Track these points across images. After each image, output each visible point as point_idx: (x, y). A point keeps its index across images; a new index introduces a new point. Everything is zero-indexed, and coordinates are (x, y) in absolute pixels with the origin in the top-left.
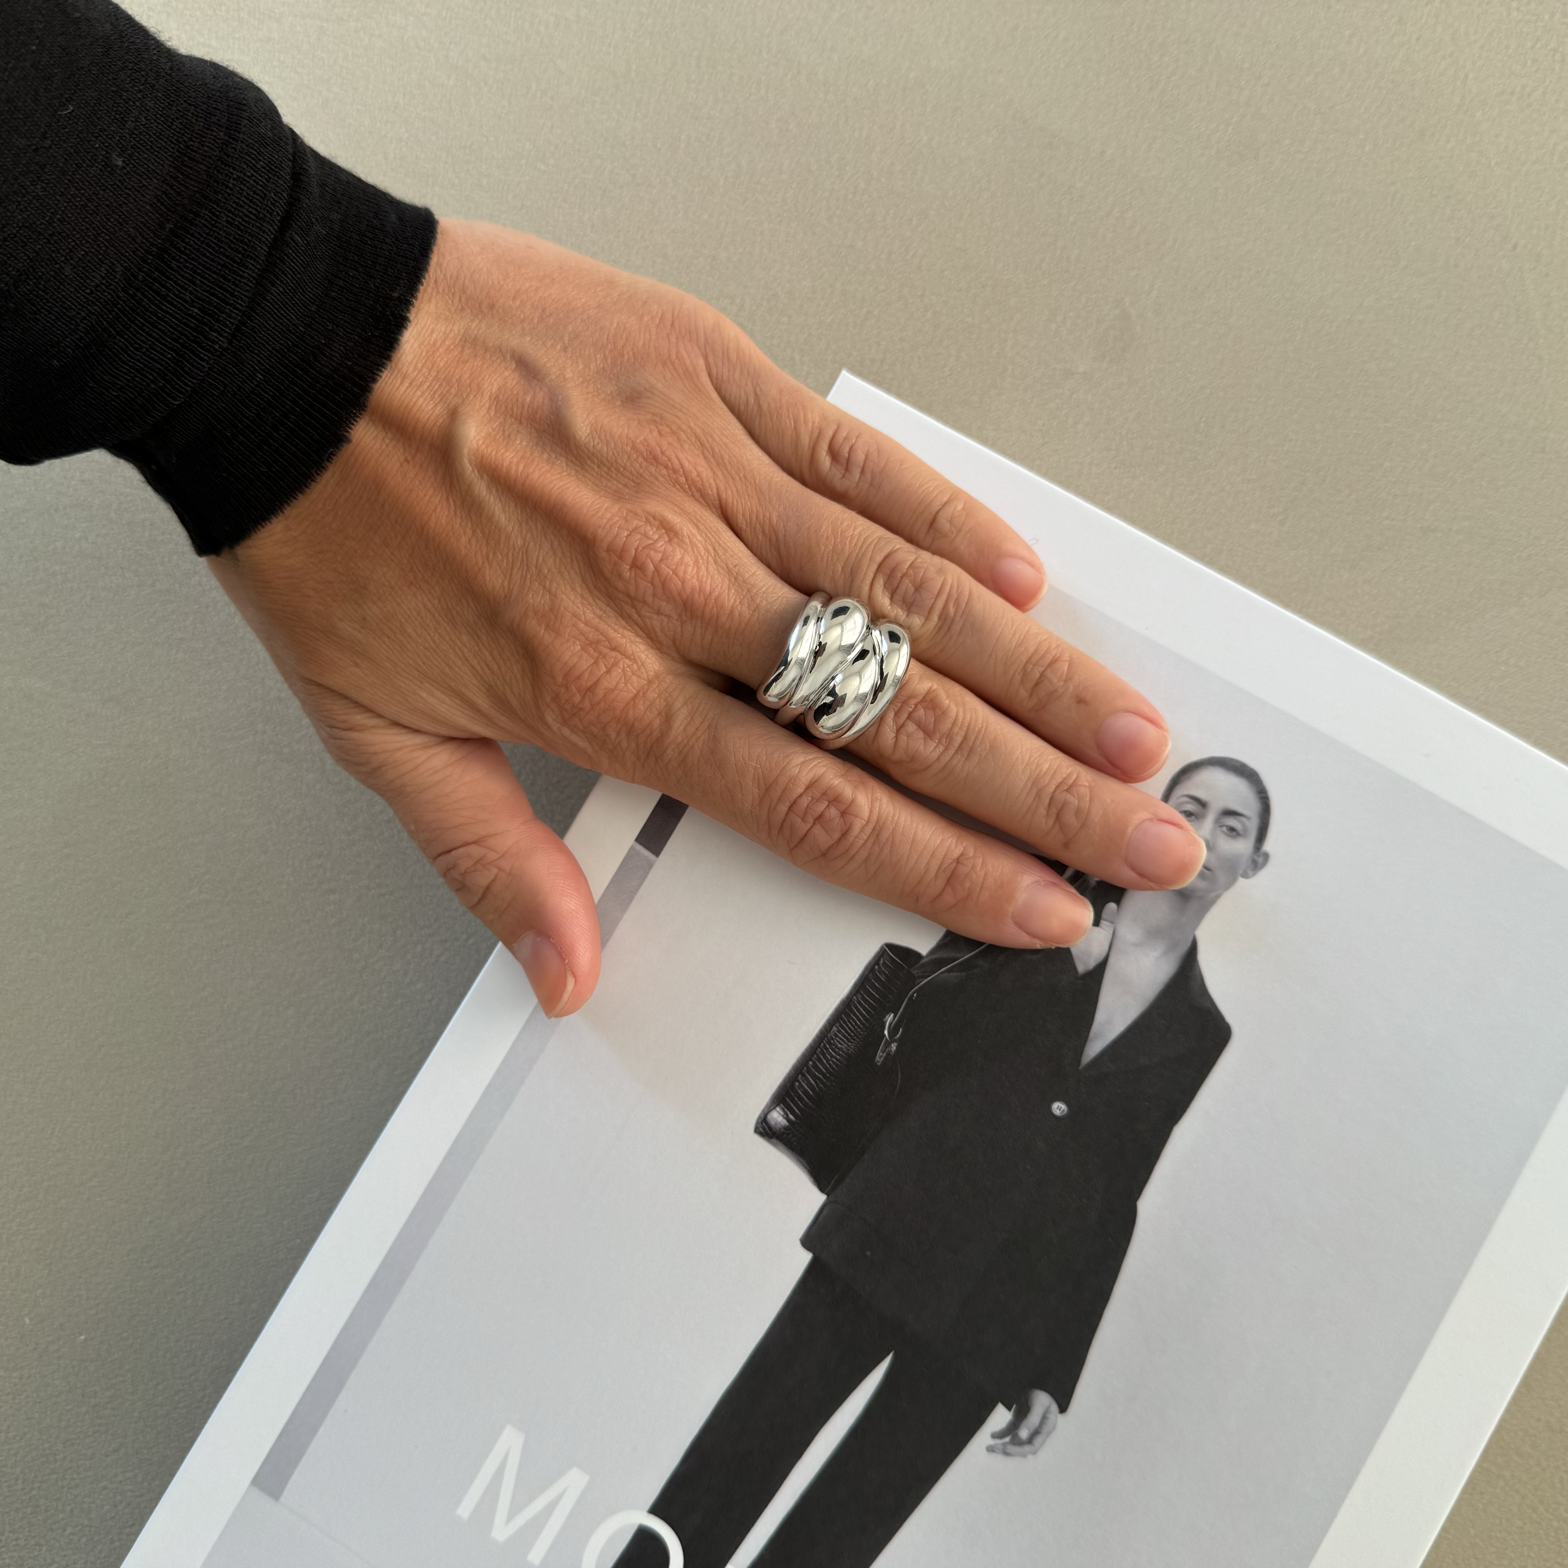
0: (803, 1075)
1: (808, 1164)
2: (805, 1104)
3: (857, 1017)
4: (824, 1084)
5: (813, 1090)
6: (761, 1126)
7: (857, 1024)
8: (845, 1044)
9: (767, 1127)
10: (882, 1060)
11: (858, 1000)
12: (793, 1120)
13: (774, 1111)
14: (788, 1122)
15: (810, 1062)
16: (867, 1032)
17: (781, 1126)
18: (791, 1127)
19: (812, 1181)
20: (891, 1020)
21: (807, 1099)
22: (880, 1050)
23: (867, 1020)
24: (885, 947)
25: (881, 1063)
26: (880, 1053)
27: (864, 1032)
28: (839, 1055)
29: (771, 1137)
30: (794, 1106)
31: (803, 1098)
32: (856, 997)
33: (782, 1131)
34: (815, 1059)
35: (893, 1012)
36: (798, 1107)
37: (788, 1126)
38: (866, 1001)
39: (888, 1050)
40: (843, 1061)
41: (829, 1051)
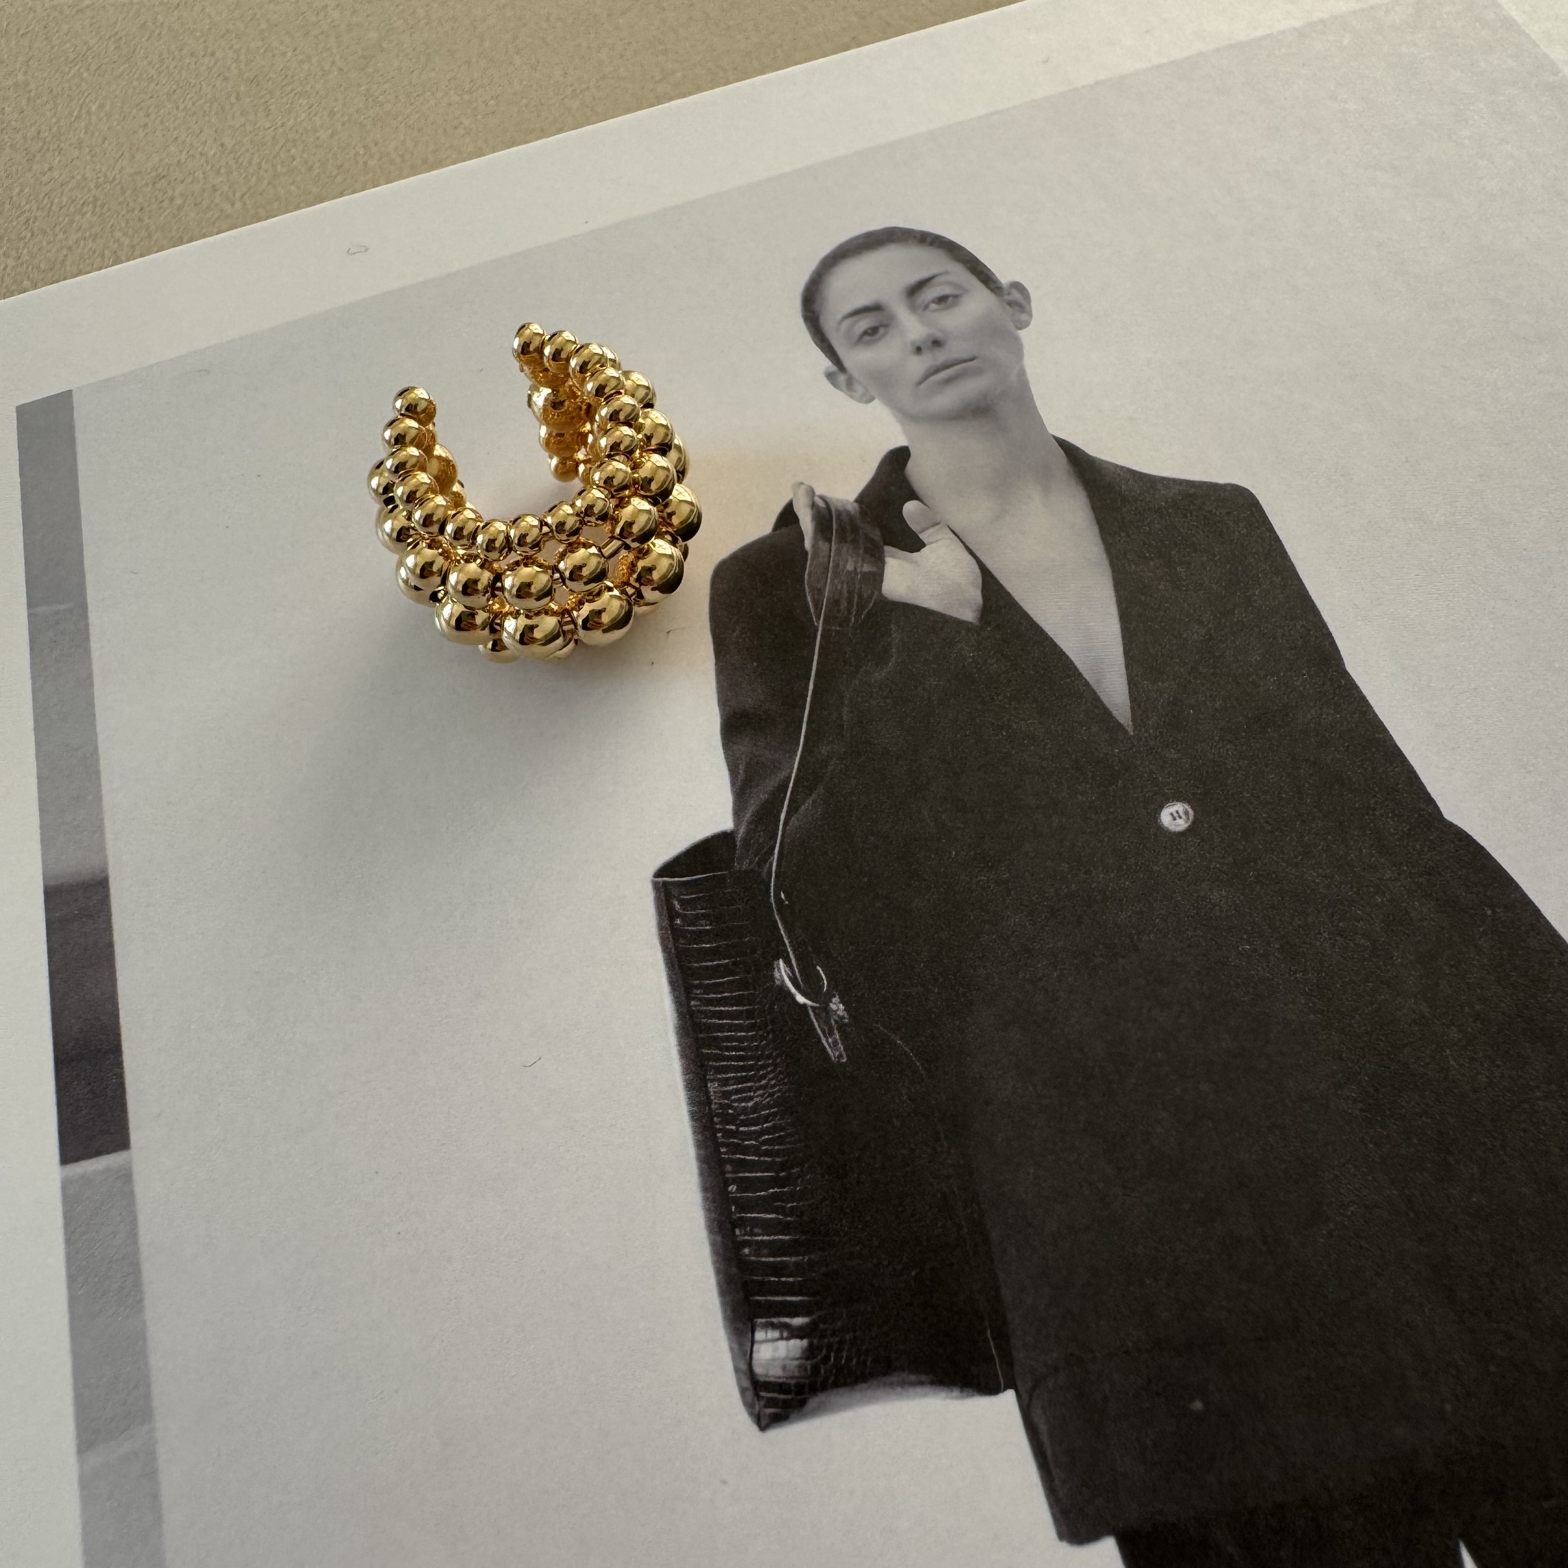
0: (742, 1223)
1: (917, 1371)
2: (799, 1269)
3: (731, 1028)
4: (792, 1196)
5: (784, 1228)
6: (762, 1403)
7: (741, 1040)
8: (755, 1092)
9: (774, 1392)
10: (842, 1048)
11: (700, 1000)
12: (807, 1325)
13: (756, 1347)
14: (801, 1338)
15: (730, 1188)
16: (768, 1033)
17: (797, 1359)
18: (815, 1341)
19: (956, 1392)
20: (787, 969)
21: (791, 1256)
22: (822, 1035)
23: (749, 1014)
24: (657, 879)
25: (848, 1056)
26: (827, 1041)
27: (763, 1038)
28: (766, 1119)
29: (802, 1403)
30: (783, 1294)
31: (782, 1263)
32: (693, 999)
33: (809, 1368)
34: (733, 1172)
35: (778, 959)
36: (791, 1290)
37: (811, 1345)
38: (716, 988)
39: (836, 1022)
40: (782, 1122)
41: (743, 1133)
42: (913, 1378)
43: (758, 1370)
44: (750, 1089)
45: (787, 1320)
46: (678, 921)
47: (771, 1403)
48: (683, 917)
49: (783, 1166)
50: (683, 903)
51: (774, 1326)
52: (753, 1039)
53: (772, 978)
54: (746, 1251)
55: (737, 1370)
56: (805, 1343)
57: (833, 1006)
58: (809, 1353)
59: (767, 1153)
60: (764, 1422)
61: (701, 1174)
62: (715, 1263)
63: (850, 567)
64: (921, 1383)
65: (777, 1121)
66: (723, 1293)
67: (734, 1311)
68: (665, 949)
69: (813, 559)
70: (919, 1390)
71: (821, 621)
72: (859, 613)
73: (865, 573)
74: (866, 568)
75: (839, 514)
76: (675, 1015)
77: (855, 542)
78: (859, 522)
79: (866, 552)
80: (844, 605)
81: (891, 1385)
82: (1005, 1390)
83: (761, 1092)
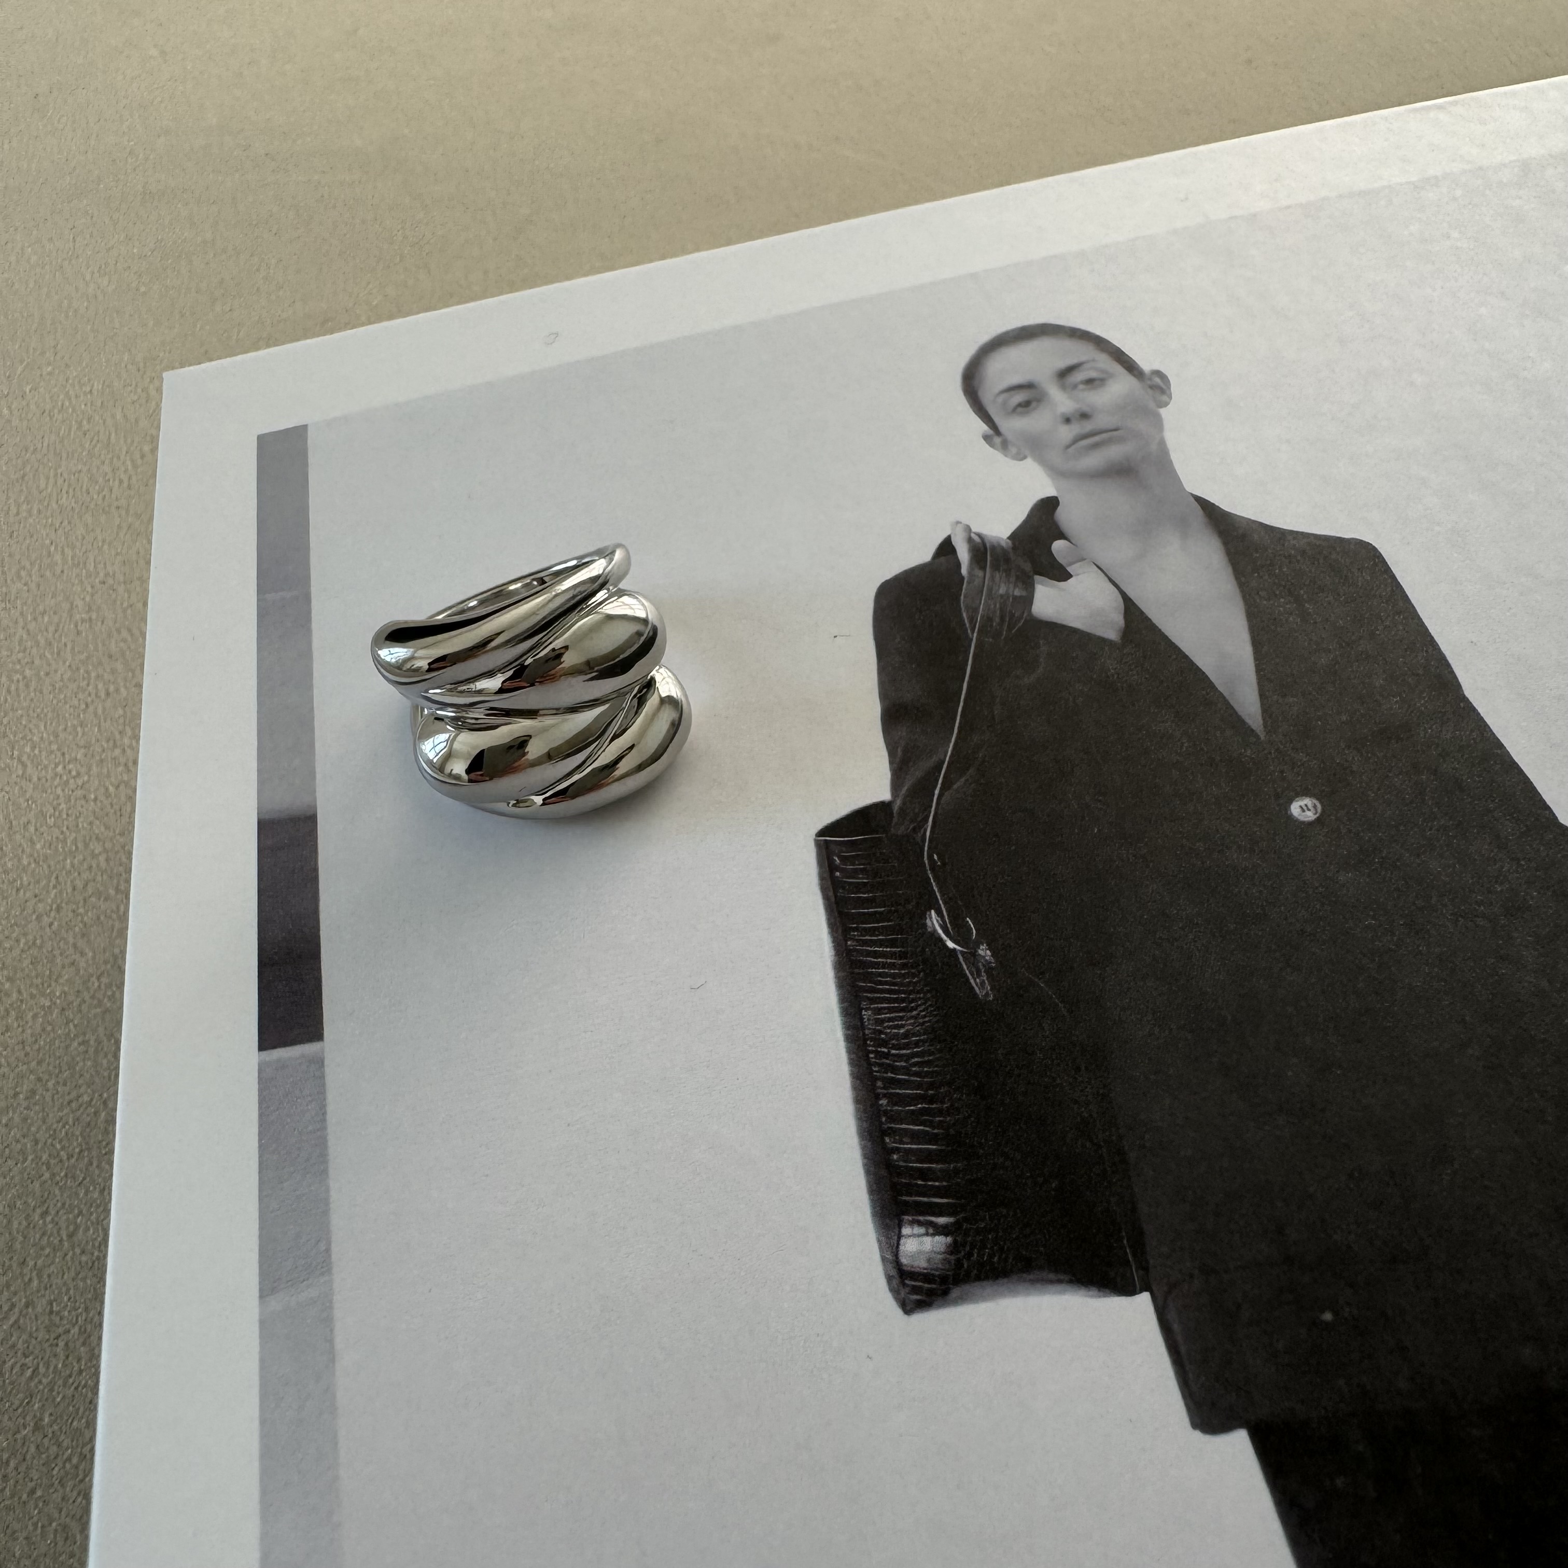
0: (893, 1132)
1: (1056, 1271)
2: (945, 1175)
3: (884, 966)
4: (940, 1112)
5: (933, 1139)
6: (907, 1290)
7: (893, 976)
8: (907, 1021)
9: (919, 1281)
10: (989, 988)
11: (857, 941)
12: (953, 1224)
13: (902, 1241)
14: (946, 1235)
15: (881, 1102)
16: (919, 972)
17: (944, 1253)
18: (959, 1239)
19: (1094, 1291)
20: (939, 919)
21: (937, 1163)
22: (970, 977)
23: (902, 955)
24: (820, 838)
25: (994, 996)
26: (975, 980)
27: (914, 975)
28: (917, 1044)
29: (945, 1293)
30: (929, 1196)
31: (929, 1169)
32: (851, 939)
33: (953, 1262)
34: (884, 1088)
35: (930, 910)
36: (938, 1192)
37: (955, 1242)
38: (872, 931)
39: (984, 965)
40: (931, 1048)
41: (894, 1055)
42: (1052, 1276)
43: (904, 1261)
44: (901, 1018)
45: (933, 1219)
46: (838, 874)
47: (915, 1290)
48: (842, 871)
49: (931, 1086)
50: (844, 859)
51: (920, 1223)
52: (903, 976)
53: (925, 925)
54: (895, 1157)
55: (884, 1259)
56: (949, 1239)
57: (981, 952)
58: (953, 1249)
59: (916, 1074)
60: (909, 1307)
61: (855, 1088)
62: (865, 1165)
63: (1002, 591)
64: (1060, 1281)
65: (926, 1047)
66: (871, 1192)
67: (883, 1207)
68: (826, 897)
69: (969, 583)
70: (1059, 1287)
71: (975, 635)
72: (1010, 628)
73: (1016, 596)
74: (1017, 592)
75: (993, 548)
76: (833, 953)
77: (1008, 572)
78: (1012, 556)
79: (1017, 578)
80: (997, 620)
81: (1033, 1282)
82: (1141, 1292)
83: (912, 1021)
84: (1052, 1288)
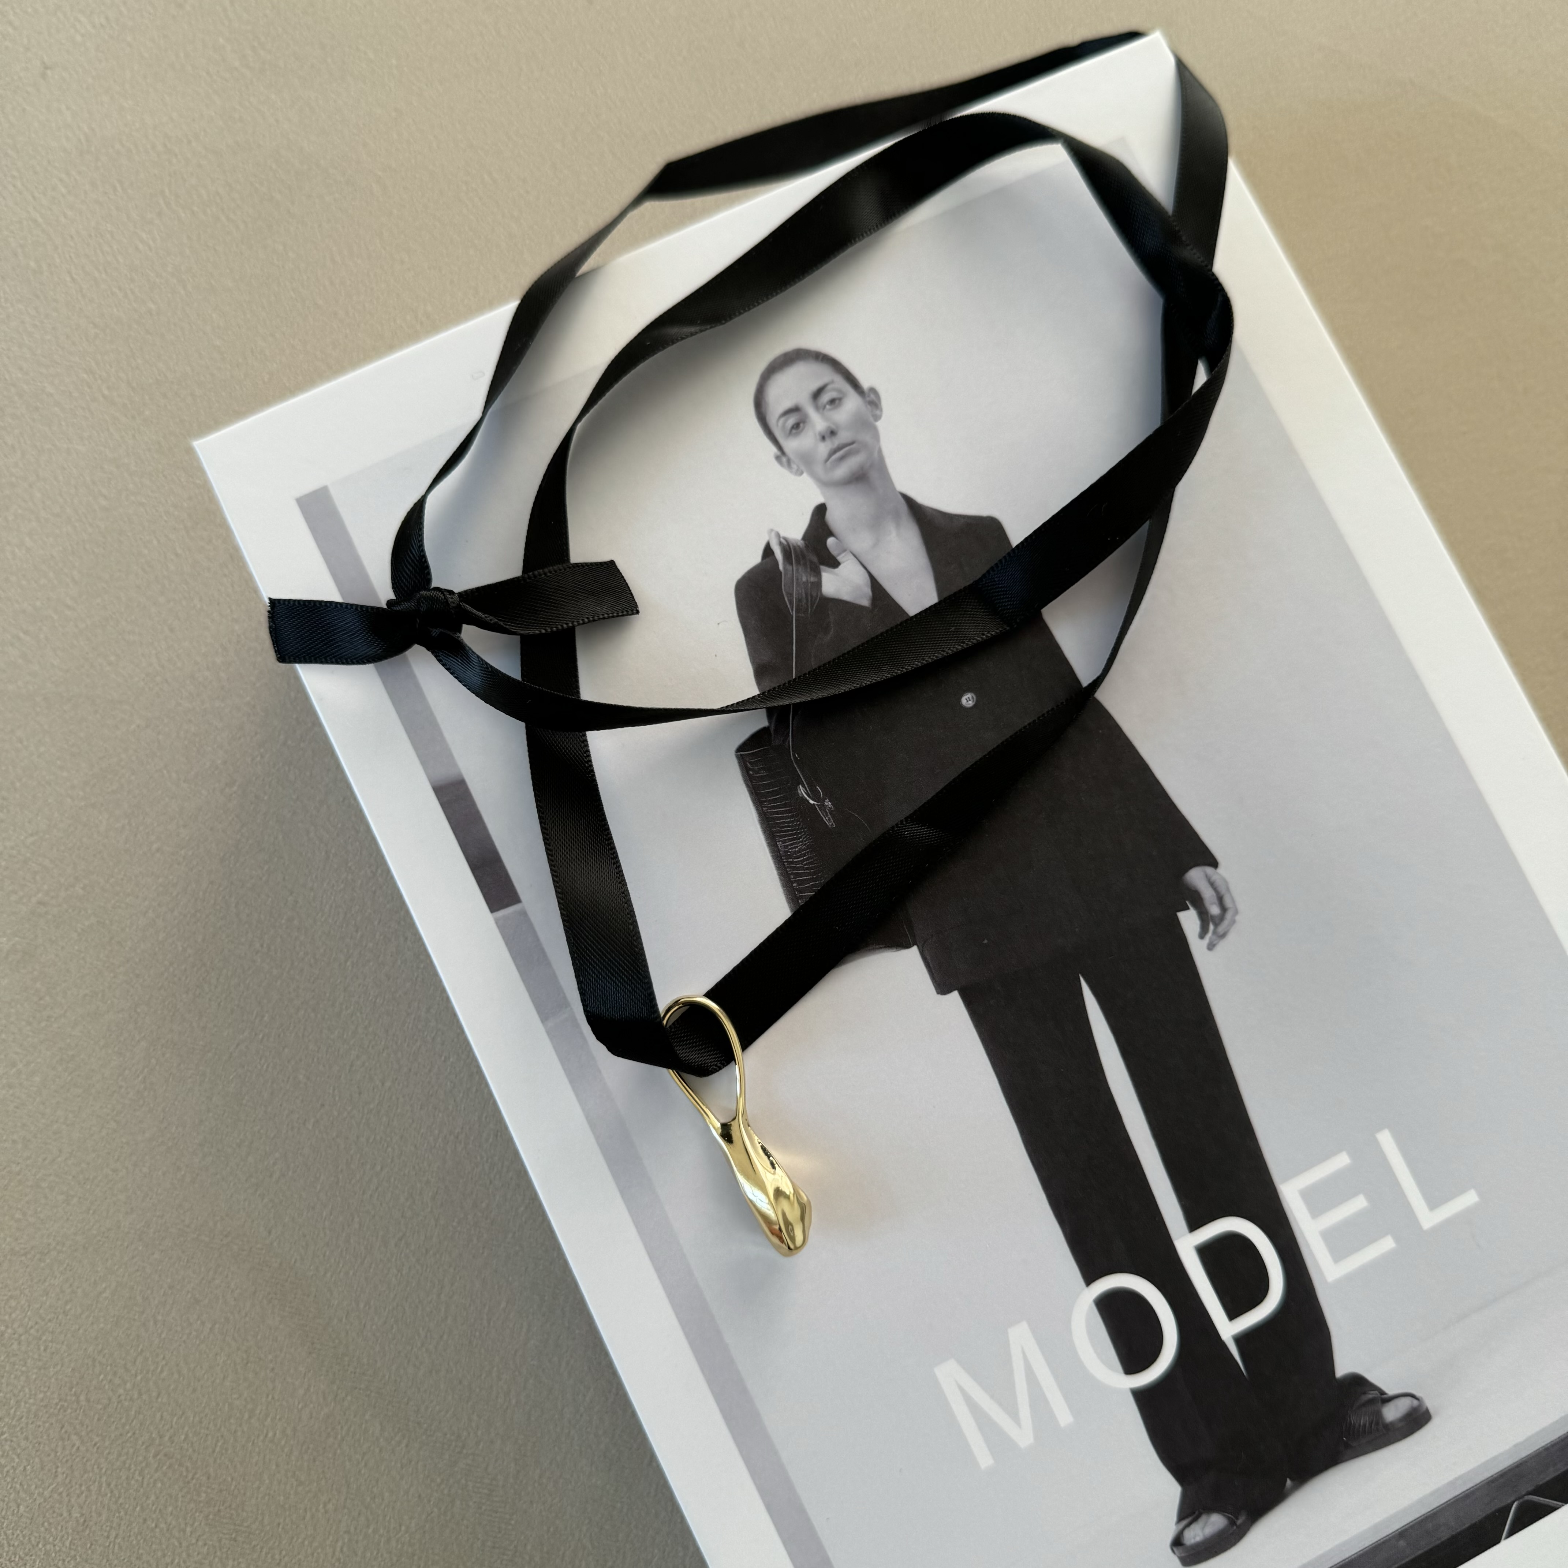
3: (783, 818)
8: (798, 844)
15: (794, 885)
20: (804, 789)
23: (790, 811)
24: (739, 753)
25: (836, 824)
32: (765, 807)
35: (799, 785)
38: (774, 801)
41: (795, 862)
46: (751, 772)
48: (753, 770)
49: (814, 873)
52: (792, 822)
53: (798, 795)
59: (807, 869)
61: (781, 880)
63: (804, 579)
68: (748, 786)
69: (785, 576)
71: (794, 612)
74: (812, 579)
75: (795, 548)
81: (871, 950)
84: (877, 951)
